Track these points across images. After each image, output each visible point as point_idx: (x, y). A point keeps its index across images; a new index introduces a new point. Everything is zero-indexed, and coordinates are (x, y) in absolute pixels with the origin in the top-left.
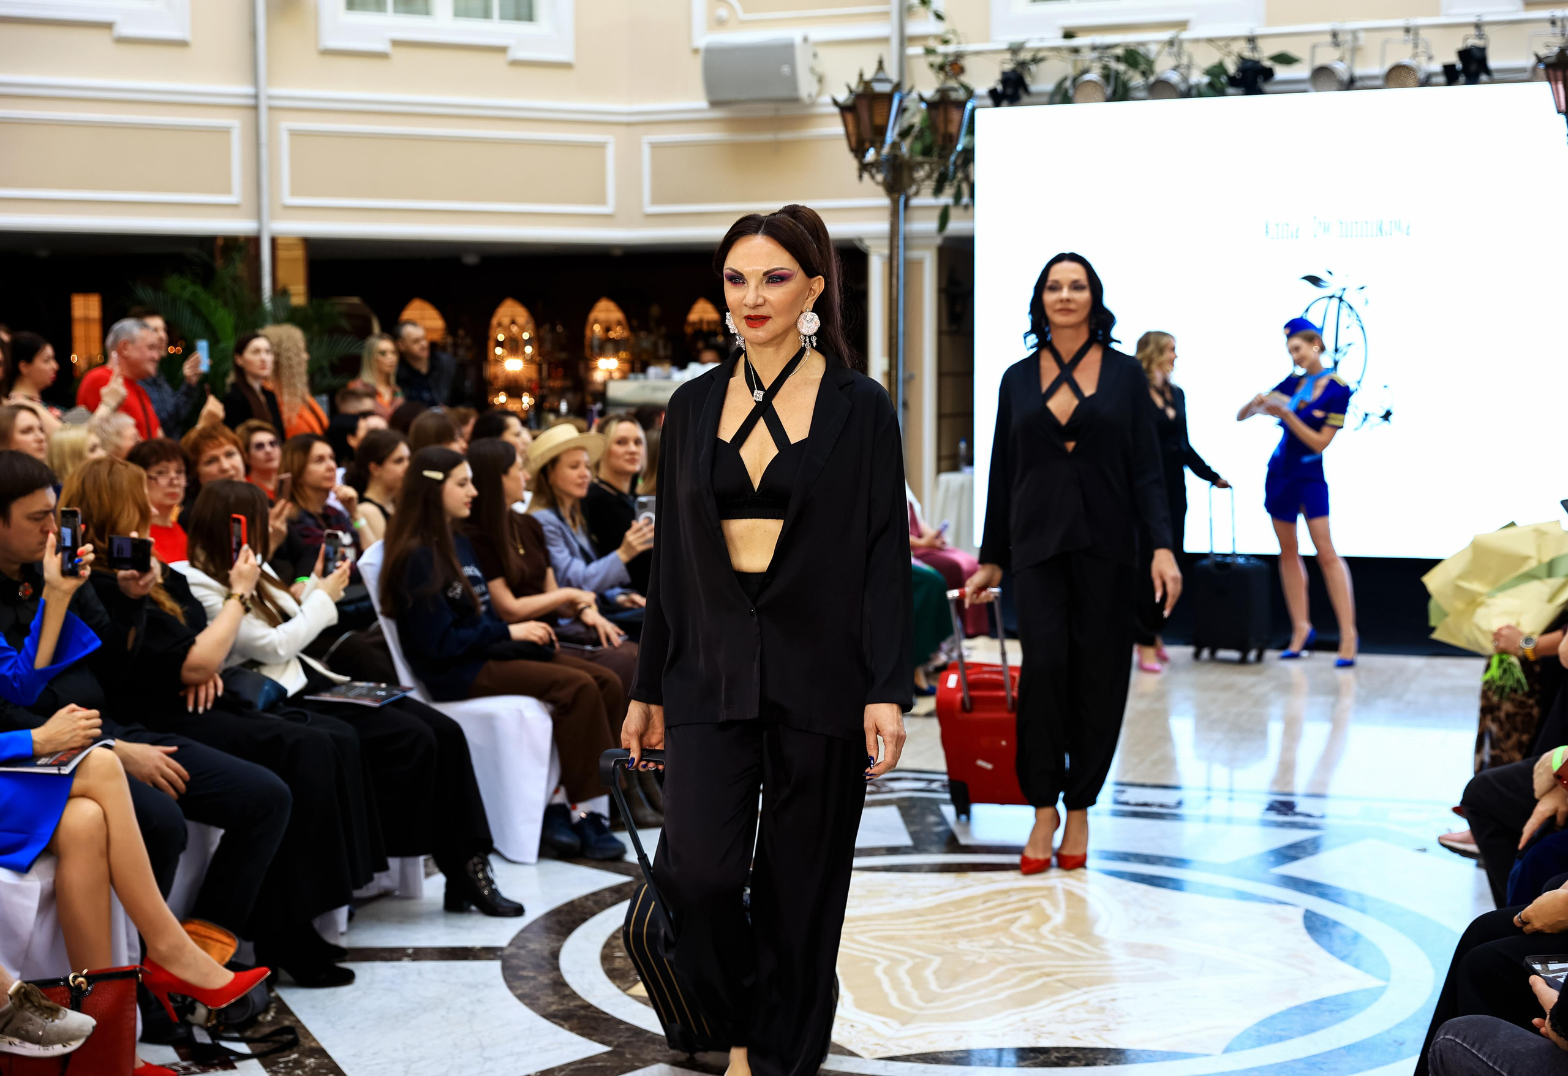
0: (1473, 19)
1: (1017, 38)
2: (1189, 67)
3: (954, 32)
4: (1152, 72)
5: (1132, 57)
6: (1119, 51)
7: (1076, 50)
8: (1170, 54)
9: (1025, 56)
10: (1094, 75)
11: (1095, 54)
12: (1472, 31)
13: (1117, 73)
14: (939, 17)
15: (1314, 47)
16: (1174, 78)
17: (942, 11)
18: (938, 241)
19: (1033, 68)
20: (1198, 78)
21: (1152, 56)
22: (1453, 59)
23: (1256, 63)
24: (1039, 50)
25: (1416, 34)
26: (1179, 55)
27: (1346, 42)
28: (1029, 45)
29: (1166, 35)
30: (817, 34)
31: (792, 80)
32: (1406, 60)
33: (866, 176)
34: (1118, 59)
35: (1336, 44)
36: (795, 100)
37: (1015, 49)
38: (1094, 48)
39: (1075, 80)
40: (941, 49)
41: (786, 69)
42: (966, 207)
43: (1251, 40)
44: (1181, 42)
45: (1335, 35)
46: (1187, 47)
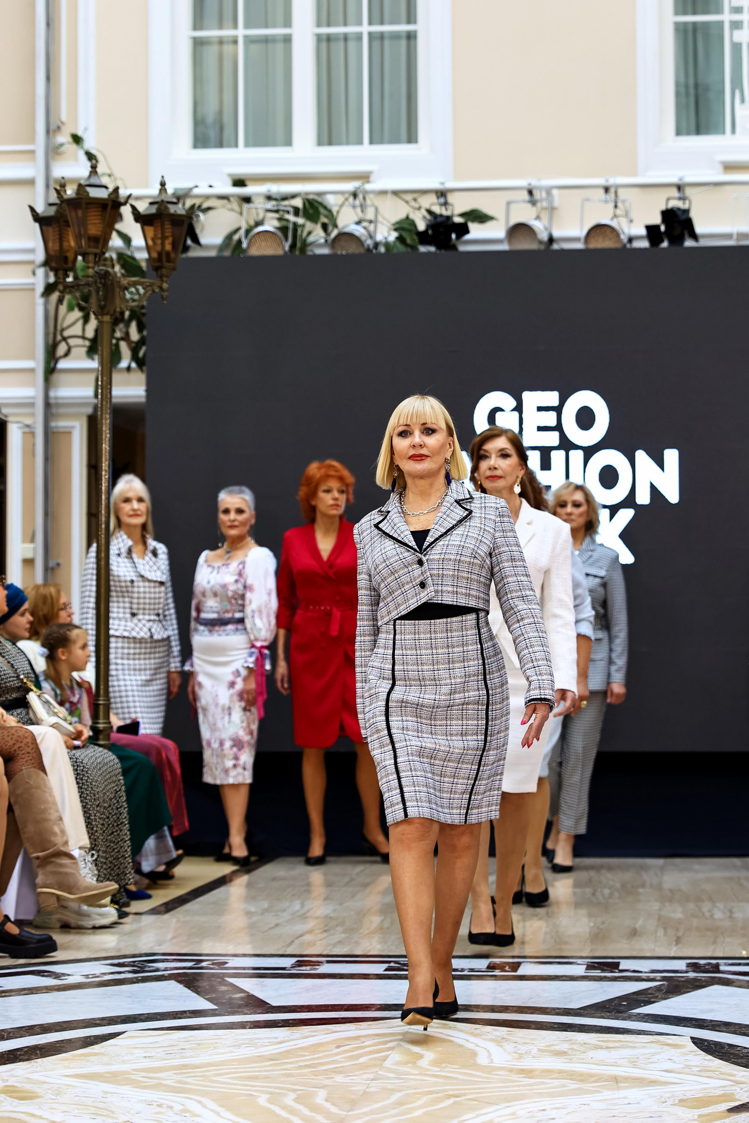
0: (675, 180)
1: (182, 183)
2: (375, 221)
3: (110, 175)
4: (335, 226)
6: (298, 203)
7: (247, 200)
8: (354, 207)
10: (271, 225)
11: (271, 205)
12: (674, 193)
13: (295, 225)
14: (92, 158)
15: (509, 204)
17: (93, 152)
18: (90, 409)
19: (202, 216)
21: (334, 210)
22: (656, 219)
23: (449, 218)
24: (208, 197)
25: (616, 193)
26: (363, 207)
27: (541, 200)
28: (196, 191)
29: (350, 186)
32: (605, 221)
34: (296, 212)
35: (533, 202)
37: (181, 194)
38: (269, 198)
39: (248, 232)
43: (442, 194)
44: (366, 193)
45: (530, 192)
46: (372, 199)
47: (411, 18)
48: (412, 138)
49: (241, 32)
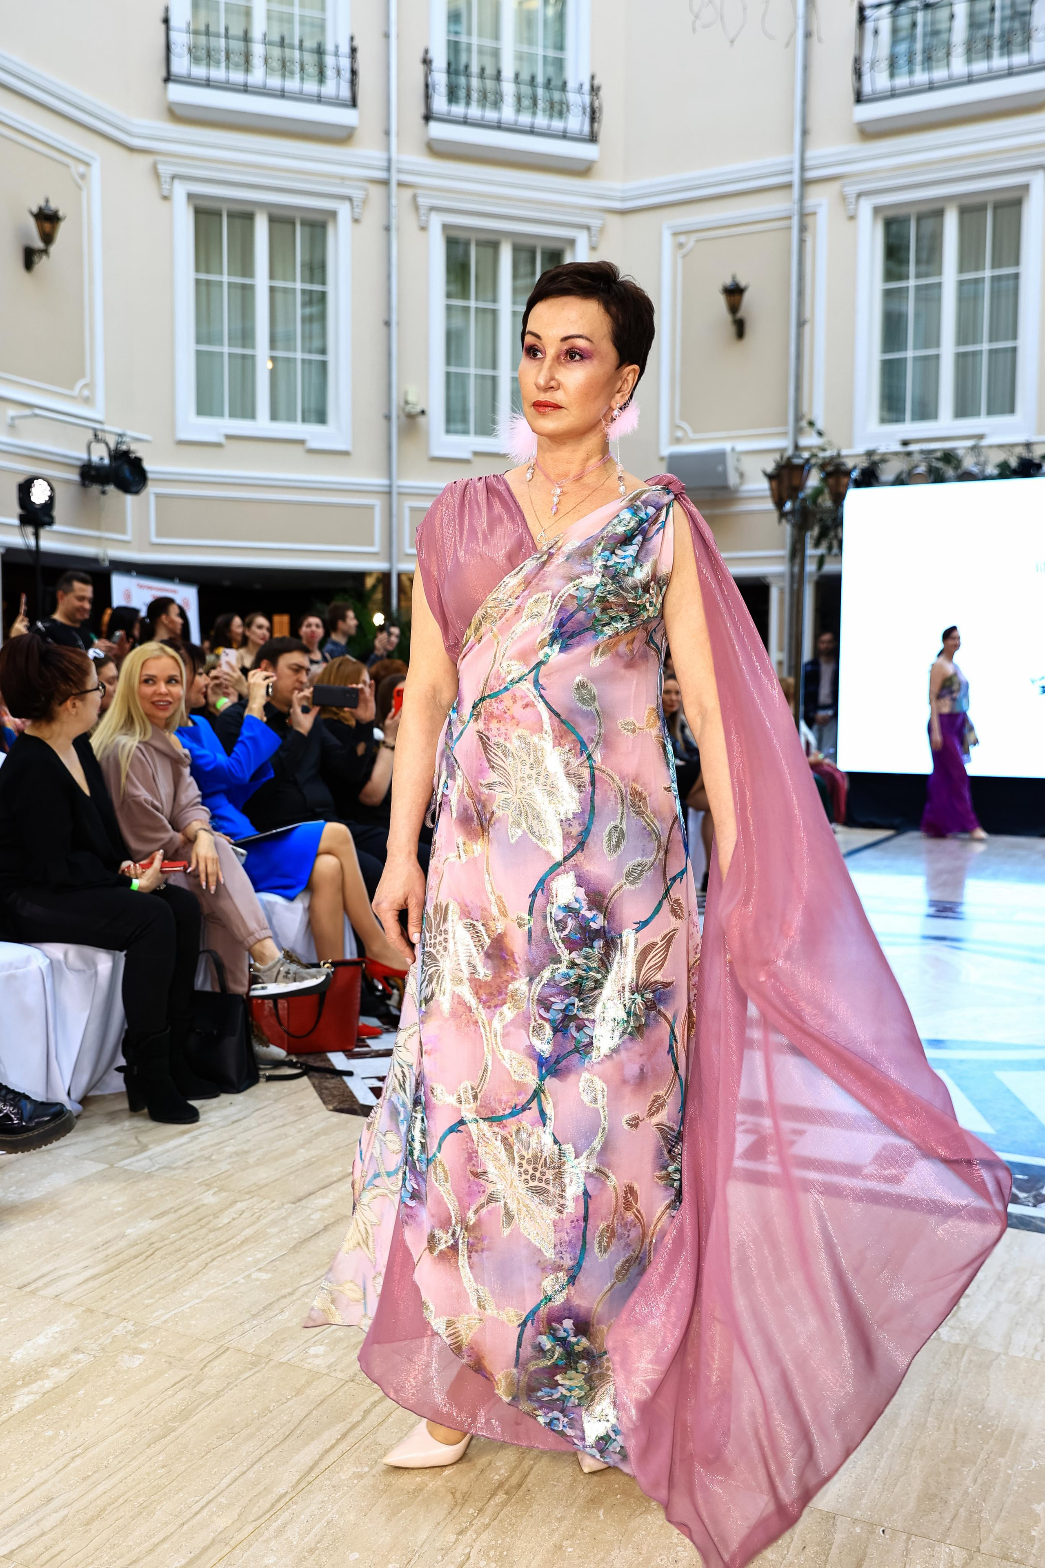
1: (871, 446)
2: (985, 464)
3: (830, 443)
4: (960, 465)
5: (949, 457)
6: (939, 454)
7: (909, 454)
8: (973, 455)
9: (876, 458)
10: (922, 469)
11: (923, 456)
13: (937, 466)
14: (820, 434)
16: (975, 470)
17: (821, 430)
18: (815, 578)
19: (883, 466)
20: (991, 470)
21: (961, 457)
23: (1031, 460)
24: (885, 454)
26: (979, 455)
28: (879, 451)
29: (970, 443)
30: (742, 446)
31: (724, 475)
33: (784, 521)
34: (938, 459)
36: (725, 488)
37: (870, 454)
38: (922, 452)
39: (909, 471)
40: (821, 454)
41: (720, 468)
42: (836, 555)
43: (1028, 446)
44: (981, 448)
46: (984, 450)
47: (1015, 337)
48: (1012, 410)
49: (910, 354)
